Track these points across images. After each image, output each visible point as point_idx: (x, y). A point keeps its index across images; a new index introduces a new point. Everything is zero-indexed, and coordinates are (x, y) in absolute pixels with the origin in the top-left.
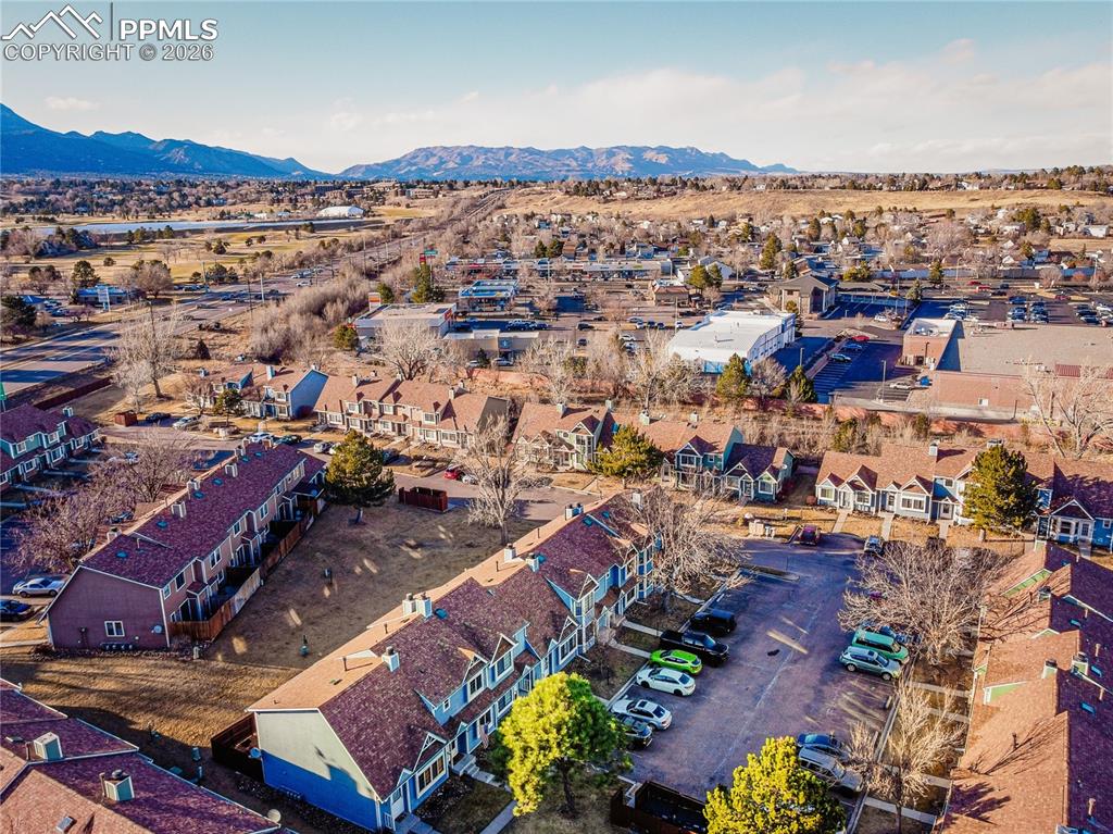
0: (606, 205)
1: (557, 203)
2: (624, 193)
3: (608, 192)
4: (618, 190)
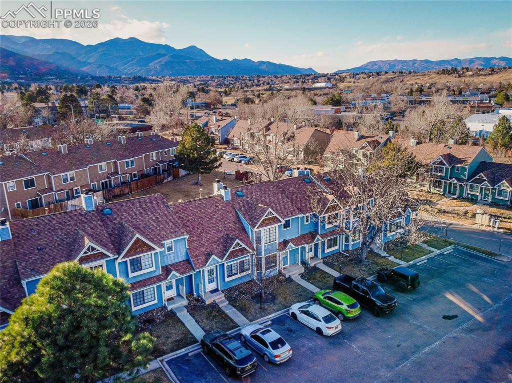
0: (460, 79)
1: (431, 78)
2: (471, 73)
3: (462, 72)
4: (468, 71)
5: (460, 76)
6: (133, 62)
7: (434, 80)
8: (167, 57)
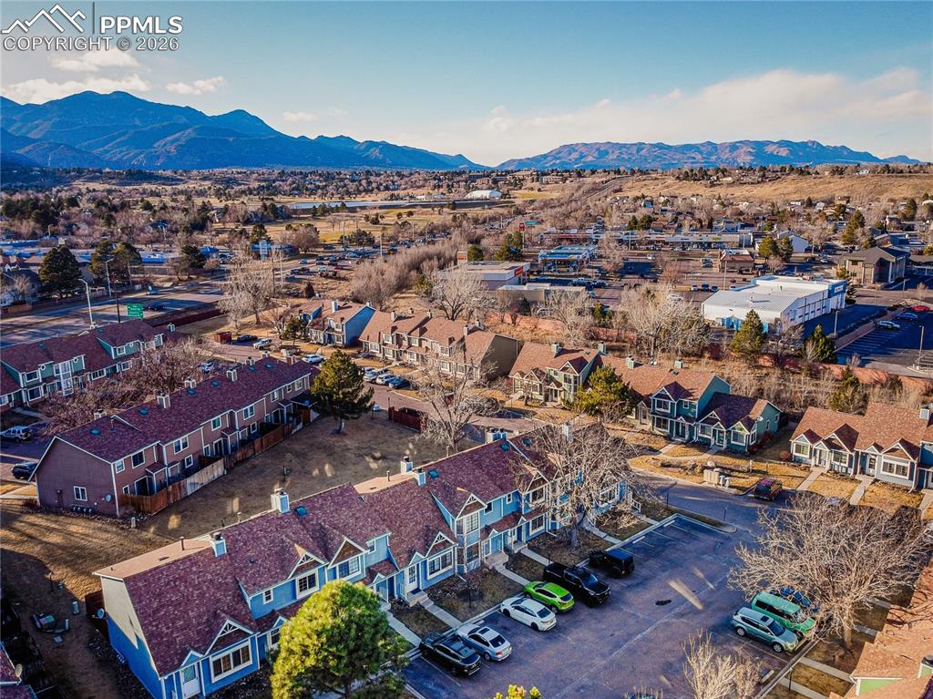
0: (712, 189)
1: (667, 187)
2: (729, 179)
3: (715, 178)
4: (725, 176)
5: (713, 185)
6: (122, 139)
7: (674, 190)
8: (190, 130)
